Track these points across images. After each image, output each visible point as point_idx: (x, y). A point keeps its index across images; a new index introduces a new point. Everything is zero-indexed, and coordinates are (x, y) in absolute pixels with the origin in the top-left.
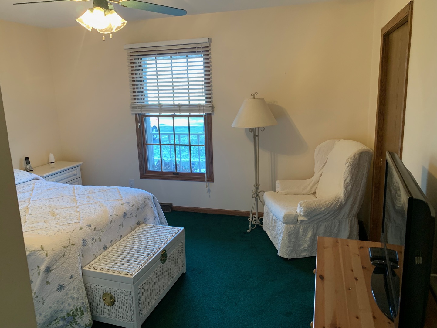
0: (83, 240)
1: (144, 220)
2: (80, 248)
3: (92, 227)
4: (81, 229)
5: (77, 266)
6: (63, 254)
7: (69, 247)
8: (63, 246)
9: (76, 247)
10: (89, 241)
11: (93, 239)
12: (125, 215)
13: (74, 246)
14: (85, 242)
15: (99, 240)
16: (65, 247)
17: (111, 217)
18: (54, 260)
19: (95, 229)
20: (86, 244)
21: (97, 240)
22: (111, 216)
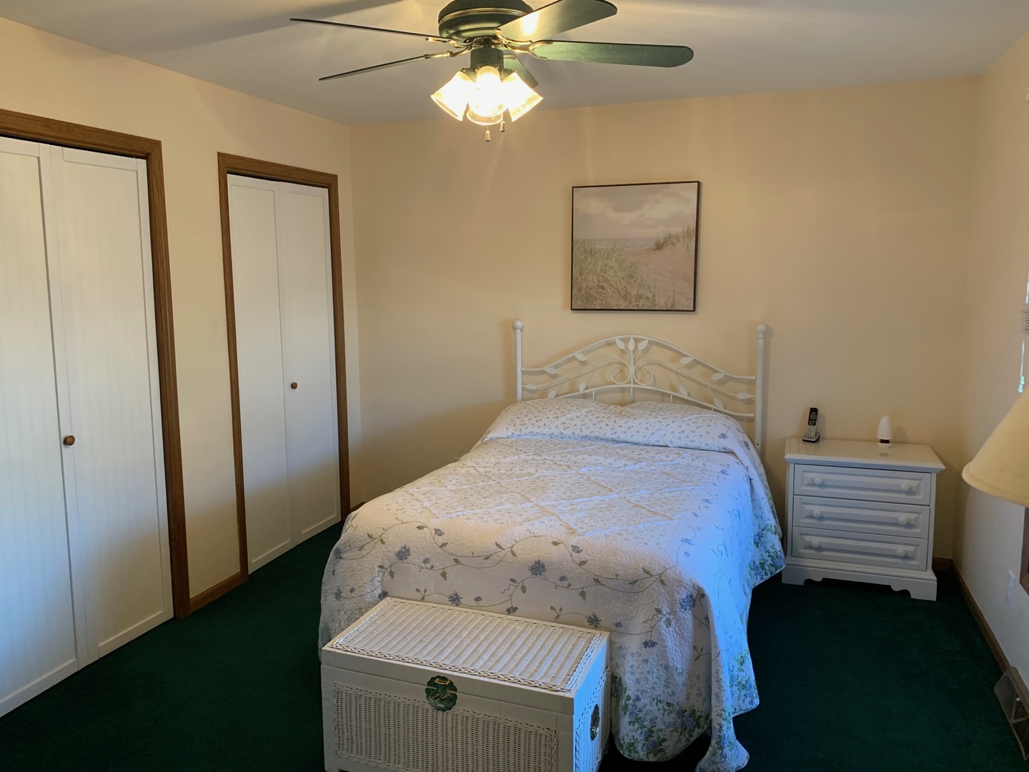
0: (405, 548)
1: (618, 625)
2: (389, 556)
3: (440, 540)
4: (420, 528)
5: (365, 580)
6: (362, 544)
7: (376, 540)
8: (369, 532)
9: (384, 549)
10: (415, 558)
11: (426, 561)
12: (538, 568)
13: (383, 546)
14: (403, 554)
15: (442, 571)
16: (370, 536)
17: (495, 547)
18: (348, 544)
19: (444, 545)
20: (406, 558)
21: (434, 568)
22: (498, 545)
